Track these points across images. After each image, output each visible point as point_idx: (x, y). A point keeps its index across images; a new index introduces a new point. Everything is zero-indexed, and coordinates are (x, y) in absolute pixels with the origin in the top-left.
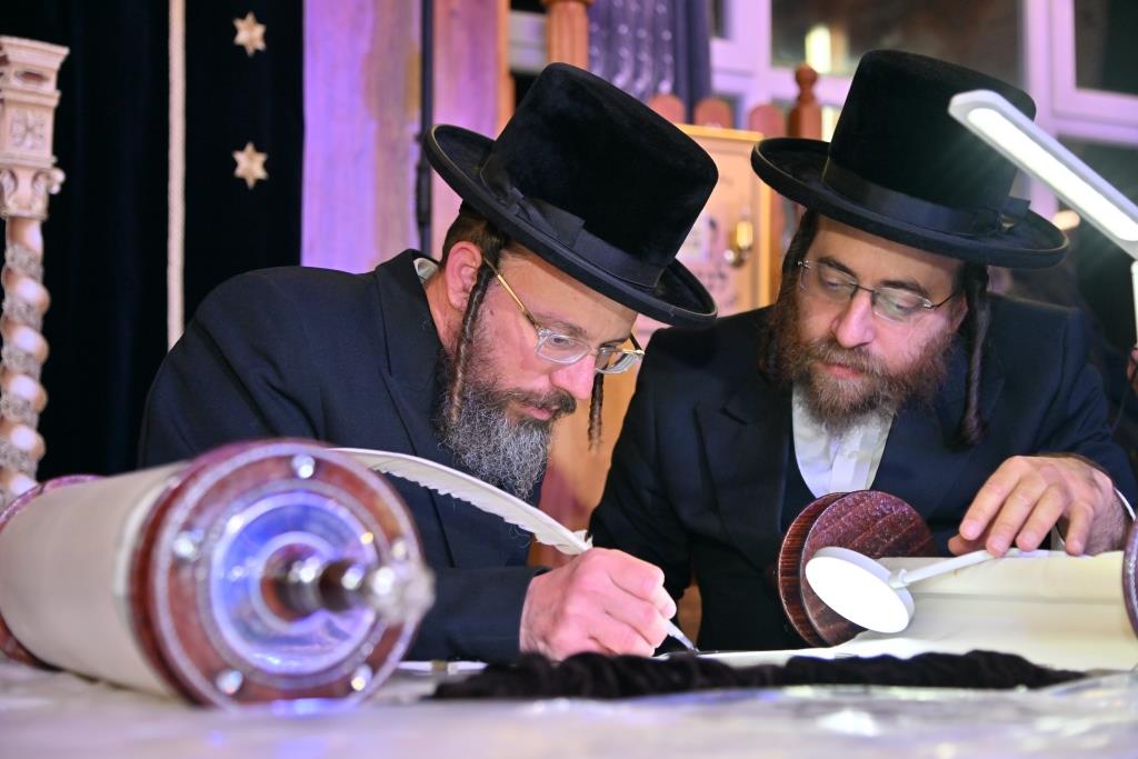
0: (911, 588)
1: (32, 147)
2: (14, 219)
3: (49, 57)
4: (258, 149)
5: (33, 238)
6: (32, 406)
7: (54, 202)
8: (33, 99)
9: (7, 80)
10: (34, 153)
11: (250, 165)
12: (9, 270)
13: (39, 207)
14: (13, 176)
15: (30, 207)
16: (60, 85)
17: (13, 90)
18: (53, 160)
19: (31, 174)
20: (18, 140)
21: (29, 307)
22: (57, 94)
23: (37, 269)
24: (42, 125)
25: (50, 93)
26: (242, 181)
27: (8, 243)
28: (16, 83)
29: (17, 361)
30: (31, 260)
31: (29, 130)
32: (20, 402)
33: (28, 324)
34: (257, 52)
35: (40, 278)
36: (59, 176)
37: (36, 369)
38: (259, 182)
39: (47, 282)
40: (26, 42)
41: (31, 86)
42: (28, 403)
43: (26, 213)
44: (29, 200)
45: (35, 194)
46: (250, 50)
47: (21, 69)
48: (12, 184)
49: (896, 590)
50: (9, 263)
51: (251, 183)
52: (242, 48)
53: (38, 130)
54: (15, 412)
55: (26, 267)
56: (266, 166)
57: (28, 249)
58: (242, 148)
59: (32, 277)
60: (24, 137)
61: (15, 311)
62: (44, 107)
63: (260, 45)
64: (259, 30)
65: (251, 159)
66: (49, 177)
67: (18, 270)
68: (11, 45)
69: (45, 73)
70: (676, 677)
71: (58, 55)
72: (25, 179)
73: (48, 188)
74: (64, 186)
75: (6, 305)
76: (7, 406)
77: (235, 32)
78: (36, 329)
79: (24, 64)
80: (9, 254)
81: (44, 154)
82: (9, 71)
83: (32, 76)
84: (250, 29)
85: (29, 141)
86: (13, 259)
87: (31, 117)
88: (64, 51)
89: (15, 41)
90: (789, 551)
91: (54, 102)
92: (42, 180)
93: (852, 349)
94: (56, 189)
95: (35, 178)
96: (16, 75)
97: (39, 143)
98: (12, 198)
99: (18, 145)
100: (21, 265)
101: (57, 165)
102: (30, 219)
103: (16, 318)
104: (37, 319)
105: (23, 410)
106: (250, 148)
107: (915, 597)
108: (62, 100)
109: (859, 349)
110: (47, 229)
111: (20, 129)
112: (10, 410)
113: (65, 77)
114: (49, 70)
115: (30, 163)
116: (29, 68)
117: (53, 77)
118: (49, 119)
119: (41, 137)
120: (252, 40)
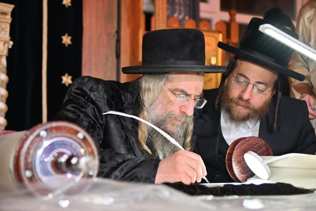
0: (268, 164)
1: (4, 34)
3: (9, 8)
4: (69, 35)
5: (4, 61)
6: (3, 111)
7: (10, 50)
8: (4, 20)
10: (4, 36)
11: (67, 40)
13: (5, 52)
15: (3, 52)
16: (12, 16)
18: (10, 38)
19: (3, 42)
21: (3, 82)
22: (11, 19)
23: (5, 70)
24: (6, 28)
25: (9, 18)
26: (64, 45)
30: (3, 68)
31: (3, 29)
33: (2, 87)
34: (69, 7)
35: (6, 73)
36: (11, 43)
37: (5, 100)
38: (69, 45)
39: (8, 74)
41: (3, 16)
43: (2, 54)
44: (3, 50)
45: (4, 48)
46: (67, 6)
49: (263, 165)
51: (67, 45)
52: (64, 5)
53: (5, 29)
55: (1, 70)
57: (2, 64)
58: (64, 35)
59: (3, 72)
62: (7, 23)
63: (70, 4)
65: (67, 38)
66: (8, 43)
69: (7, 13)
71: (11, 7)
72: (1, 44)
73: (8, 47)
74: (13, 46)
78: (4, 88)
81: (7, 36)
83: (4, 14)
85: (2, 33)
87: (3, 26)
88: (13, 6)
90: (229, 154)
91: (10, 21)
92: (6, 44)
93: (246, 101)
94: (10, 47)
95: (4, 44)
97: (6, 33)
101: (11, 40)
102: (3, 56)
104: (5, 85)
106: (66, 35)
107: (270, 167)
109: (248, 101)
110: (8, 59)
113: (13, 14)
114: (9, 12)
115: (3, 39)
116: (3, 11)
117: (10, 14)
118: (8, 26)
119: (6, 31)
120: (67, 3)
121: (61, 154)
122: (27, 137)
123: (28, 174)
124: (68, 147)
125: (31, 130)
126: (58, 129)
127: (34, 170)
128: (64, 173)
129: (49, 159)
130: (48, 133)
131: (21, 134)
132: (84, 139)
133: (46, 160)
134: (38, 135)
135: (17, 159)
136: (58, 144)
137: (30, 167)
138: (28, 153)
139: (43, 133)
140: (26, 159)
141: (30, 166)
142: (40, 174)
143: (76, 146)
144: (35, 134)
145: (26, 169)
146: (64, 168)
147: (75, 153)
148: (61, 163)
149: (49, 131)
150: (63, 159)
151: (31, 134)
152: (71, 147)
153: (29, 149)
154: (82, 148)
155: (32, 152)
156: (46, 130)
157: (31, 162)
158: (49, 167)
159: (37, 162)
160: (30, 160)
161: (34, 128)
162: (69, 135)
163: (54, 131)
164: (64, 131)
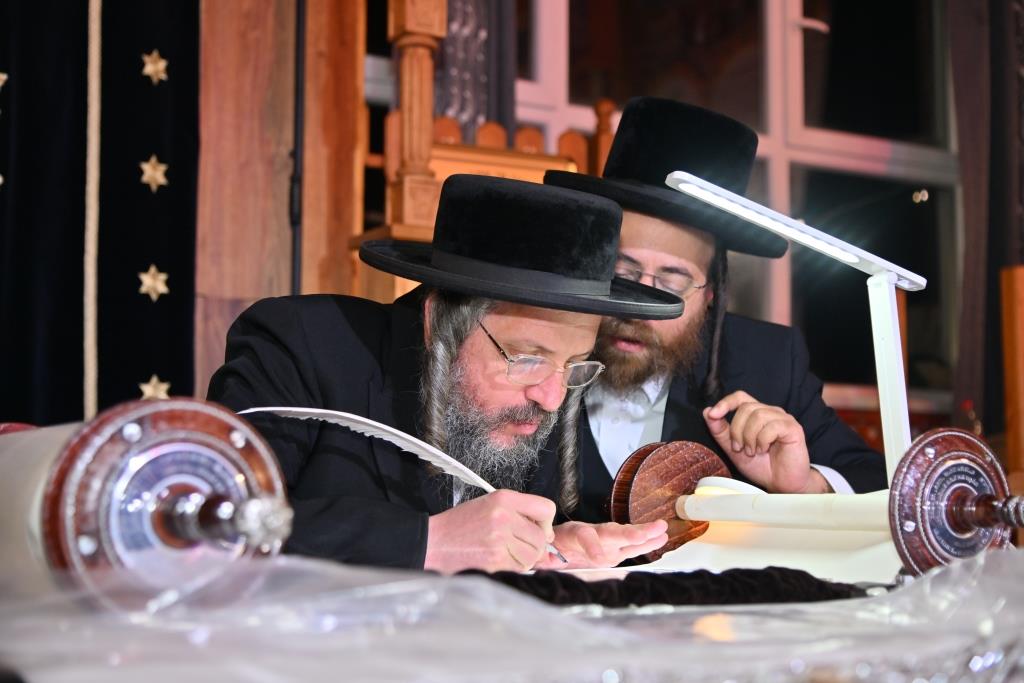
46: (156, 81)
52: (148, 78)
63: (164, 77)
64: (162, 64)
77: (142, 65)
84: (155, 62)
120: (157, 72)
121: (185, 491)
123: (86, 545)
124: (202, 471)
125: (95, 423)
126: (173, 418)
127: (103, 535)
128: (190, 543)
129: (148, 503)
130: (143, 430)
132: (249, 450)
134: (117, 437)
135: (54, 502)
136: (174, 463)
138: (84, 487)
139: (132, 431)
140: (80, 502)
141: (91, 525)
142: (120, 548)
143: (224, 469)
144: (108, 431)
145: (79, 533)
146: (193, 530)
147: (220, 489)
148: (183, 515)
149: (148, 425)
150: (191, 506)
151: (96, 432)
152: (211, 470)
153: (89, 473)
154: (241, 471)
155: (96, 484)
156: (140, 421)
157: (96, 513)
159: (114, 514)
160: (90, 506)
162: (205, 438)
163: (163, 425)
164: (192, 425)
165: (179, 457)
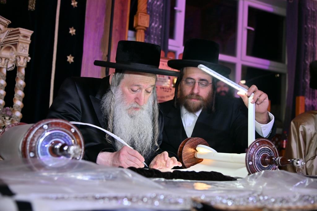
1: (24, 52)
2: (19, 67)
3: (29, 33)
4: (72, 56)
5: (23, 71)
6: (20, 107)
7: (28, 64)
8: (25, 41)
9: (20, 37)
10: (24, 53)
11: (70, 59)
12: (17, 78)
13: (25, 65)
14: (20, 58)
15: (23, 65)
16: (31, 39)
17: (21, 39)
18: (29, 55)
19: (24, 57)
20: (21, 50)
21: (21, 86)
22: (30, 41)
23: (23, 78)
24: (27, 47)
26: (68, 62)
27: (17, 72)
28: (21, 38)
29: (18, 97)
30: (22, 76)
31: (24, 48)
32: (17, 106)
33: (20, 90)
34: (74, 35)
35: (24, 80)
36: (30, 58)
37: (22, 99)
38: (72, 63)
39: (25, 81)
40: (24, 29)
41: (25, 39)
42: (19, 106)
43: (22, 66)
44: (23, 63)
45: (24, 62)
46: (72, 35)
47: (23, 35)
48: (19, 59)
50: (17, 76)
51: (70, 63)
52: (70, 34)
53: (26, 48)
54: (16, 108)
55: (21, 77)
56: (74, 59)
57: (22, 73)
58: (69, 55)
59: (22, 79)
60: (22, 49)
61: (18, 86)
62: (27, 43)
64: (74, 31)
65: (71, 58)
66: (27, 58)
67: (19, 78)
68: (21, 30)
69: (28, 36)
70: (150, 174)
71: (31, 32)
72: (22, 58)
73: (27, 61)
74: (30, 60)
75: (16, 85)
76: (15, 107)
77: (69, 30)
78: (22, 91)
79: (23, 34)
80: (17, 74)
81: (27, 53)
82: (20, 35)
83: (25, 37)
84: (72, 30)
85: (23, 51)
86: (18, 75)
87: (25, 45)
88: (33, 32)
89: (22, 29)
90: (181, 147)
91: (29, 43)
92: (26, 59)
94: (29, 61)
95: (24, 58)
96: (22, 36)
97: (26, 51)
98: (19, 62)
99: (21, 51)
100: (20, 77)
101: (29, 56)
102: (23, 67)
103: (18, 88)
104: (22, 88)
105: (18, 108)
108: (31, 42)
110: (26, 70)
111: (22, 48)
112: (15, 108)
113: (32, 37)
114: (29, 35)
115: (23, 55)
116: (25, 35)
117: (30, 37)
118: (28, 46)
119: (26, 50)
120: (73, 32)
121: (57, 143)
122: (34, 128)
123: (32, 155)
124: (63, 138)
125: (37, 124)
126: (56, 124)
127: (36, 152)
129: (48, 146)
130: (48, 127)
131: (30, 126)
132: (75, 133)
133: (46, 146)
134: (42, 128)
135: (25, 143)
136: (56, 135)
137: (33, 150)
138: (32, 140)
139: (46, 127)
140: (31, 144)
142: (40, 155)
143: (68, 138)
144: (40, 126)
145: (30, 151)
146: (58, 153)
147: (67, 143)
148: (56, 148)
149: (50, 125)
150: (58, 147)
151: (37, 126)
152: (65, 138)
153: (34, 136)
154: (73, 139)
155: (36, 139)
156: (48, 124)
157: (35, 146)
158: (48, 151)
159: (39, 146)
160: (34, 145)
161: (39, 122)
162: (64, 129)
163: (53, 125)
164: (61, 126)
165: (57, 134)
